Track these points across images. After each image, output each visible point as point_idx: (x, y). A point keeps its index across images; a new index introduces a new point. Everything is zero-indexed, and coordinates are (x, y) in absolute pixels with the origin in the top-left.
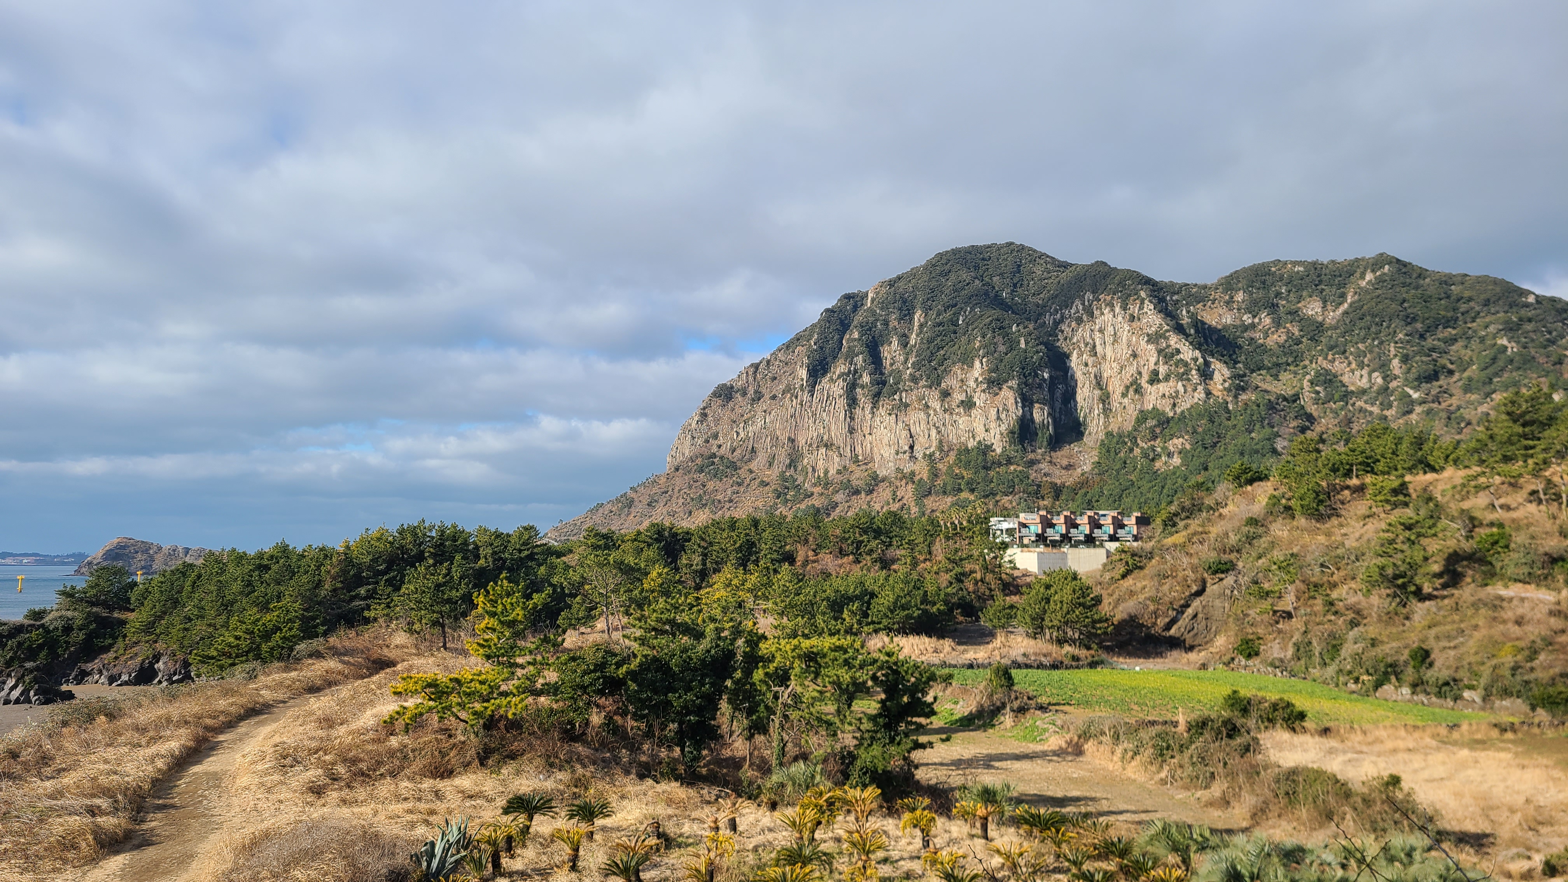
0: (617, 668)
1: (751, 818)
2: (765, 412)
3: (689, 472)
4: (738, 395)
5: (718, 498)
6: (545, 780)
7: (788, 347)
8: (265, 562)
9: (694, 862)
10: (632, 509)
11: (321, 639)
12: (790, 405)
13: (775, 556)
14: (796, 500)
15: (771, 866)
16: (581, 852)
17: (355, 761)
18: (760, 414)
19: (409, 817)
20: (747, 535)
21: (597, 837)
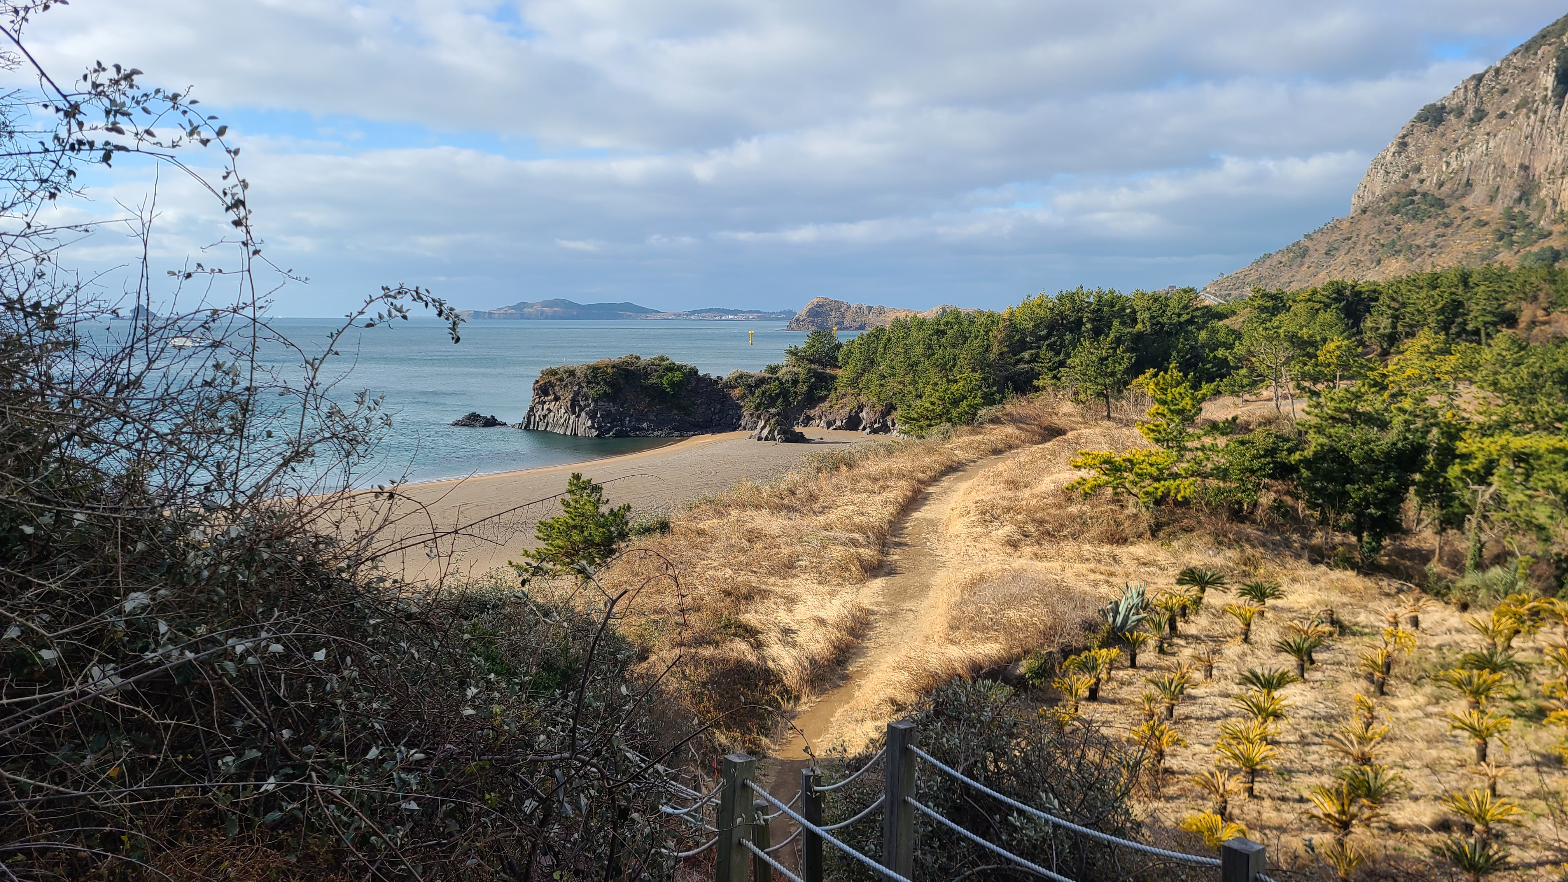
0: (1290, 454)
1: (1437, 617)
2: (1488, 134)
3: (1380, 214)
4: (1452, 117)
5: (1417, 242)
6: (1215, 556)
7: (1529, 48)
8: (942, 328)
9: (1368, 653)
10: (1306, 259)
11: (999, 406)
12: (1525, 123)
13: (1489, 318)
14: (1526, 242)
15: (1456, 667)
16: (1253, 627)
17: (1041, 522)
18: (1481, 137)
19: (1092, 576)
20: (1452, 293)
21: (1269, 615)
